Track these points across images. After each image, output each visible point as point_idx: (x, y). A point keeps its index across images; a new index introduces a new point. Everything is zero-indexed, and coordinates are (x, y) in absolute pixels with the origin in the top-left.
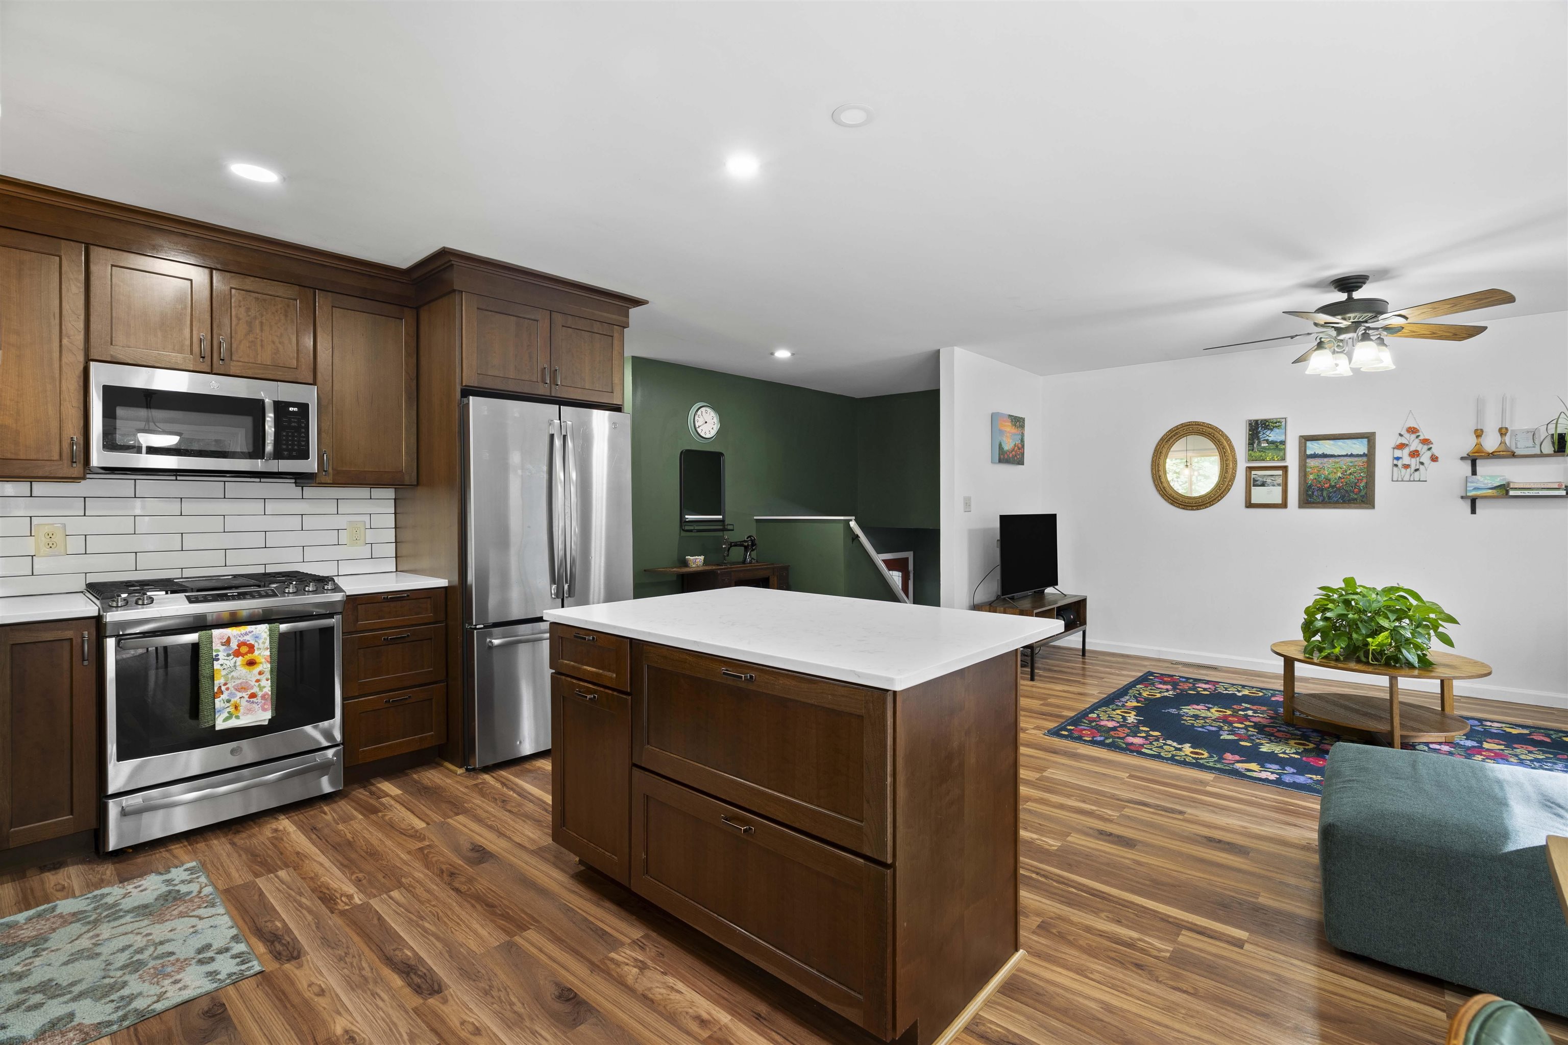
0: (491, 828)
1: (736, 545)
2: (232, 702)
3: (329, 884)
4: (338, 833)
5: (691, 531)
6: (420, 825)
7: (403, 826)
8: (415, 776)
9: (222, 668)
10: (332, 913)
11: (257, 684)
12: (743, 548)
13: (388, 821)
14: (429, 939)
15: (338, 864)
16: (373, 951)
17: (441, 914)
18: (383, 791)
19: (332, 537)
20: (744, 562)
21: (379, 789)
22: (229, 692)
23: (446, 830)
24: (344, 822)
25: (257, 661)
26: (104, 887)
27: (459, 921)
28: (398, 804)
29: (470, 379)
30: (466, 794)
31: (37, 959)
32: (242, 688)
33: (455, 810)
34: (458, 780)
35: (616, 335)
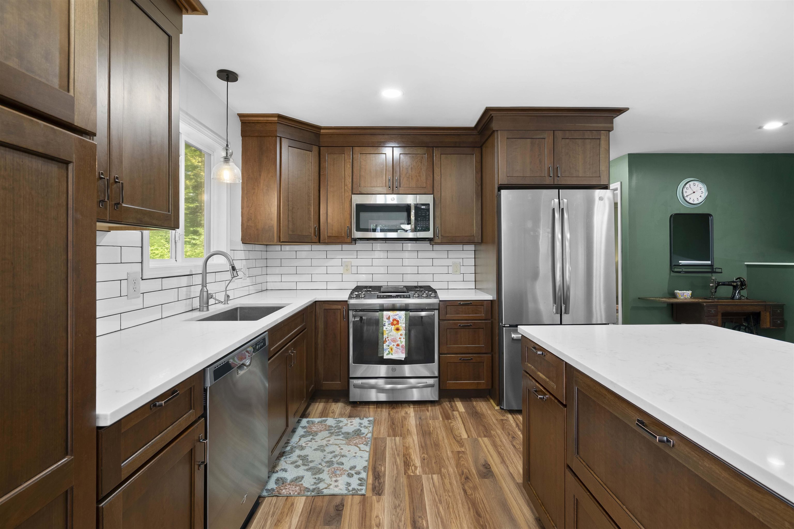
0: (499, 454)
1: (724, 284)
2: (390, 347)
3: (411, 454)
4: (428, 424)
5: (679, 272)
6: (464, 436)
7: (456, 433)
8: (474, 403)
9: (386, 330)
10: (405, 474)
11: (400, 340)
12: (732, 287)
13: (451, 427)
14: (438, 520)
15: (420, 444)
16: (410, 511)
17: (451, 504)
18: (457, 407)
19: (445, 270)
20: (733, 298)
21: (456, 405)
22: (389, 341)
23: (475, 444)
24: (433, 419)
25: (400, 329)
26: (343, 417)
27: (457, 516)
28: (460, 418)
29: (503, 180)
30: (494, 424)
31: (310, 443)
32: (394, 341)
33: (485, 433)
34: (494, 413)
35: (603, 137)
